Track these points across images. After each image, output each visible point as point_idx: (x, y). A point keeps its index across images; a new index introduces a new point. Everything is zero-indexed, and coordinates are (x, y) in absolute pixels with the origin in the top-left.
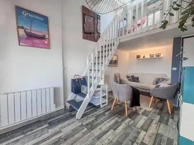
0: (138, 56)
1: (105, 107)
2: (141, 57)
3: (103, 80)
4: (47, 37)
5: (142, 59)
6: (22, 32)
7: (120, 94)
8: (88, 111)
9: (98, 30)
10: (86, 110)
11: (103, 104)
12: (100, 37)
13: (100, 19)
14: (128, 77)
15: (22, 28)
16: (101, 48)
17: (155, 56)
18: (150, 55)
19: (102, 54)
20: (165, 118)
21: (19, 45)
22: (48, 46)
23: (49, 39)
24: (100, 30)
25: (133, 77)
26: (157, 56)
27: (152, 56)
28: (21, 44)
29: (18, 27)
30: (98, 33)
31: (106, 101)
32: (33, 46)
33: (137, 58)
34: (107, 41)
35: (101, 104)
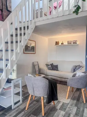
0: (56, 42)
1: (18, 107)
2: (60, 44)
5: (60, 46)
7: (35, 89)
9: (8, 7)
11: (15, 104)
14: (47, 65)
17: (72, 43)
18: (68, 42)
19: (17, 39)
20: (81, 109)
24: (10, 7)
25: (52, 65)
26: (74, 43)
27: (69, 43)
30: (9, 11)
31: (20, 98)
33: (56, 44)
34: (22, 23)
35: (12, 104)
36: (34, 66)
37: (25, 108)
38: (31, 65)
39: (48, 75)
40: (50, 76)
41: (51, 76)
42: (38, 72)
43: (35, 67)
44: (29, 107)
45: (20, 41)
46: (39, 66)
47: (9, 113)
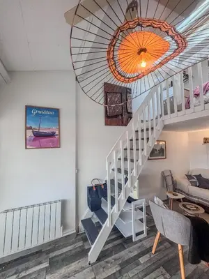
0: (206, 139)
3: (137, 190)
4: (57, 133)
6: (30, 133)
8: (110, 245)
9: (129, 109)
10: (107, 243)
11: (137, 234)
12: (131, 118)
13: (130, 93)
14: (189, 177)
15: (31, 128)
16: (128, 142)
21: (26, 148)
22: (57, 145)
23: (59, 135)
25: (199, 177)
28: (28, 147)
29: (27, 128)
30: (129, 113)
32: (41, 147)
33: (205, 143)
34: (145, 121)
35: (133, 234)
36: (164, 177)
37: (151, 248)
38: (160, 176)
39: (192, 196)
40: (195, 197)
41: (198, 198)
42: (171, 188)
43: (166, 179)
44: (158, 249)
45: (143, 150)
46: (172, 178)
47: (129, 247)
